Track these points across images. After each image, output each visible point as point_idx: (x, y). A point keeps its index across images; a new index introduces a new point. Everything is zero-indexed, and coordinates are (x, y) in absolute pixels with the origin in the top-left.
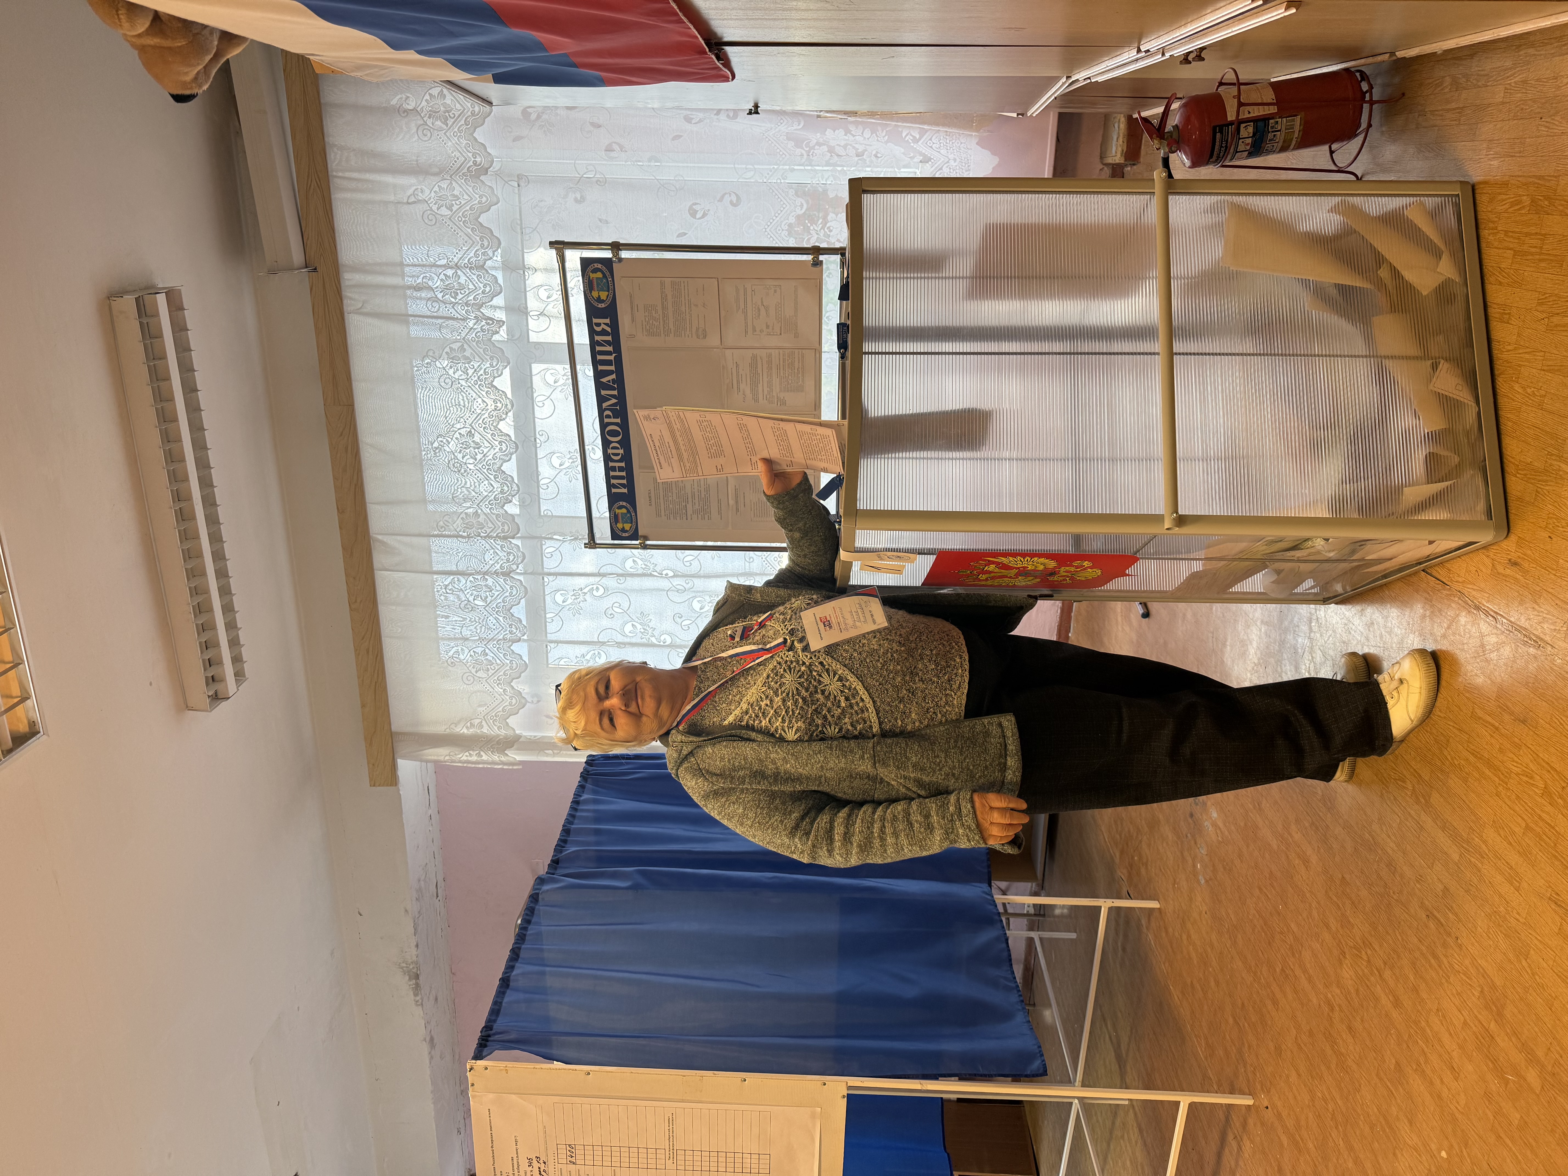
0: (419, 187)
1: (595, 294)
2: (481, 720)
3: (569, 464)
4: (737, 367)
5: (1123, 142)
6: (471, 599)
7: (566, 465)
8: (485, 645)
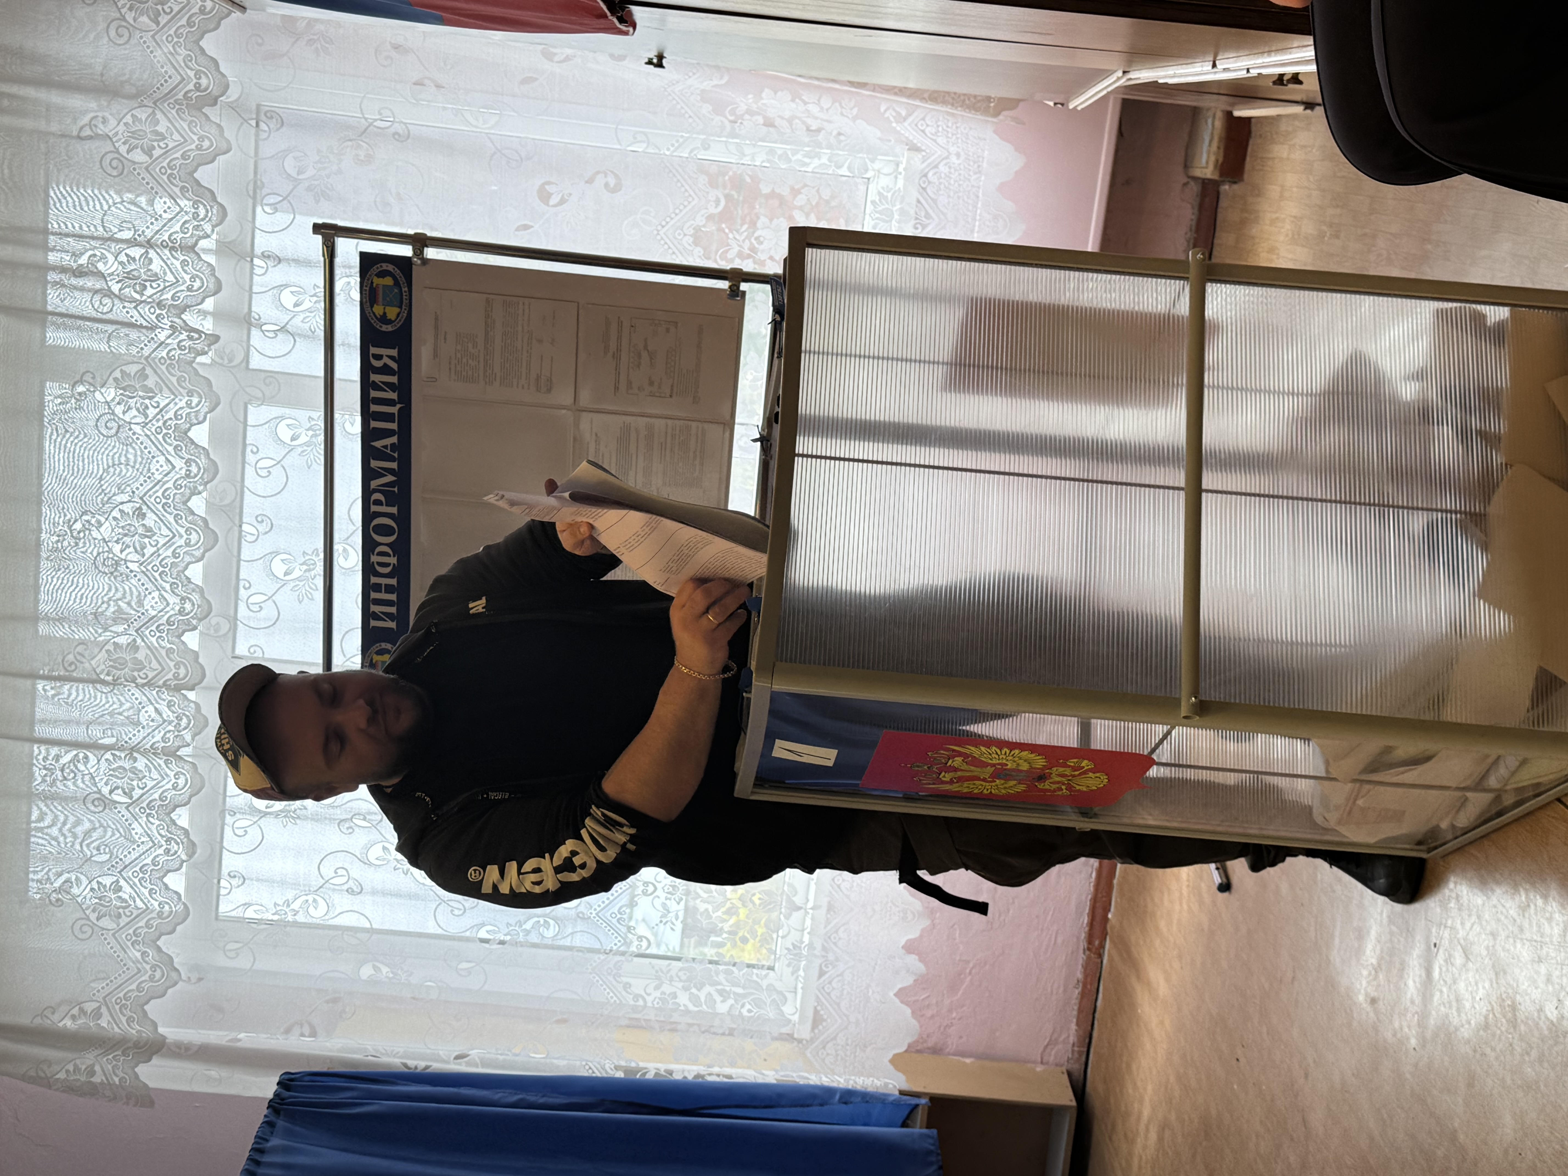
0: (100, 114)
1: (378, 310)
2: (98, 1004)
3: (301, 573)
4: (597, 441)
5: (1219, 148)
6: (105, 790)
7: (297, 574)
8: (120, 872)
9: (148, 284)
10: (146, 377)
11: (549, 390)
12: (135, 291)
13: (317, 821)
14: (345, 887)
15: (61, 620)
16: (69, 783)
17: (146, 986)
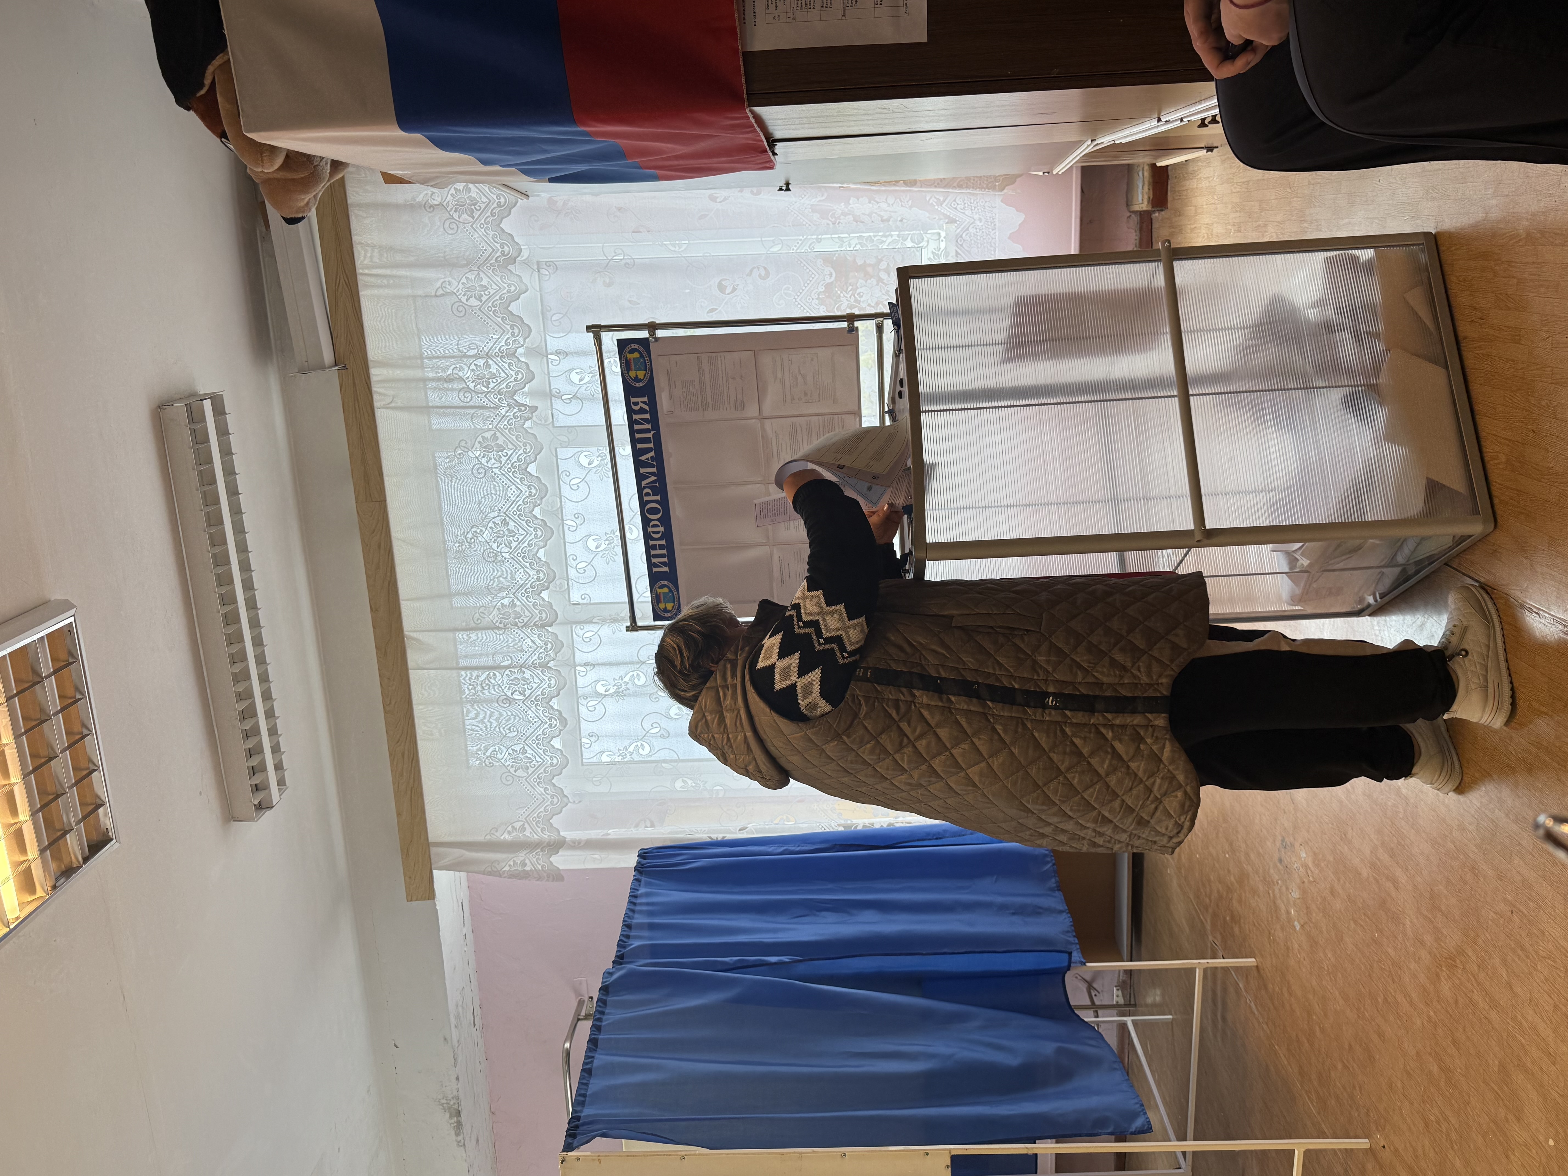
0: (446, 279)
1: (632, 374)
2: (523, 823)
3: (606, 546)
4: (777, 436)
5: (1149, 189)
6: (509, 694)
7: (603, 547)
8: (524, 742)
9: (490, 380)
10: (497, 438)
11: (743, 409)
12: (484, 386)
13: (636, 696)
14: (659, 734)
15: (467, 594)
16: (486, 692)
17: (549, 808)
